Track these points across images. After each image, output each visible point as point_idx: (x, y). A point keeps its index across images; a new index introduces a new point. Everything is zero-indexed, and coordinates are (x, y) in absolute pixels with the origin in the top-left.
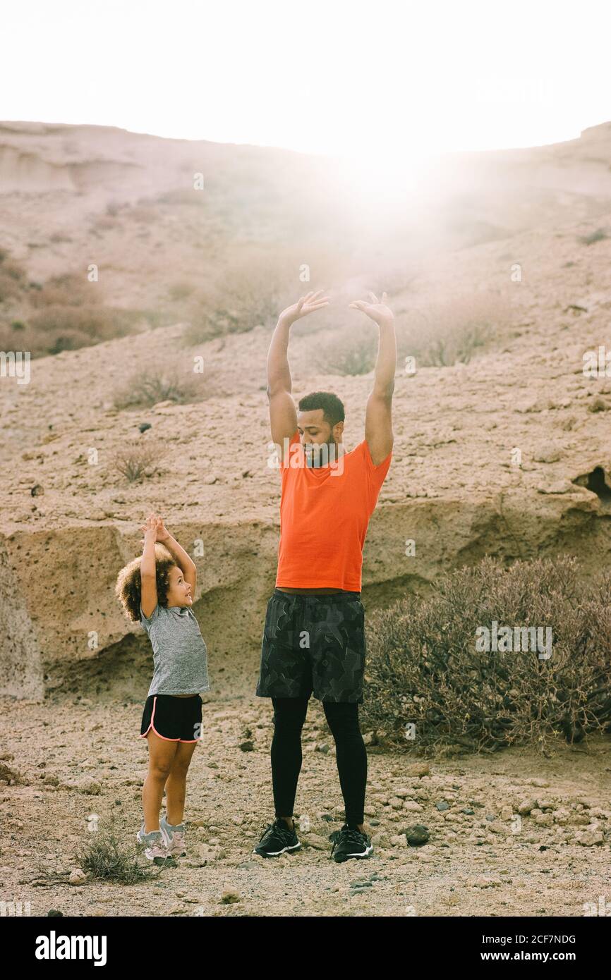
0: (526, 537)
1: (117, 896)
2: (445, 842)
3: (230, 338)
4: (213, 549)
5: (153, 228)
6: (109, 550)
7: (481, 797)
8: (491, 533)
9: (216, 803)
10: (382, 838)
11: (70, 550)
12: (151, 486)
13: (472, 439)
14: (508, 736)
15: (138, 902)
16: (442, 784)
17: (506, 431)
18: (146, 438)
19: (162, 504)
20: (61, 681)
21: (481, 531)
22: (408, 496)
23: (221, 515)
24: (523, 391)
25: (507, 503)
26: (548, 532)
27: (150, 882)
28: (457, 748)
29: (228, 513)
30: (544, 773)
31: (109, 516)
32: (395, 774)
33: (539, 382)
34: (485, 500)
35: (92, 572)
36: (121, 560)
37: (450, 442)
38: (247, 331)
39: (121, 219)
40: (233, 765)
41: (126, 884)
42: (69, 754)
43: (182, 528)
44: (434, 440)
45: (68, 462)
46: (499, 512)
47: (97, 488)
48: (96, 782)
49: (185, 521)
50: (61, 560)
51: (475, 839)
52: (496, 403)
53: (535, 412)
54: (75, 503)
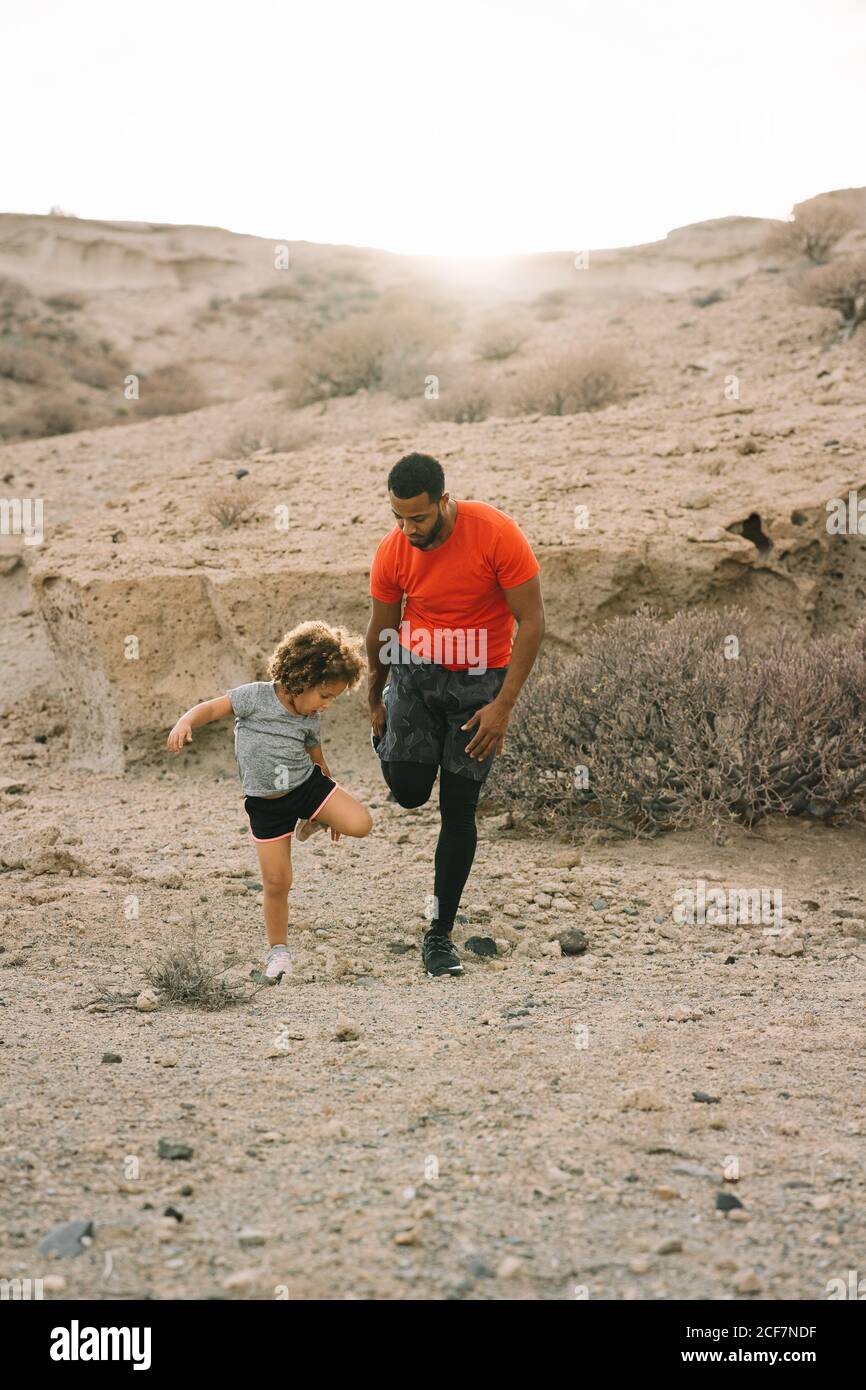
0: (674, 592)
1: (198, 1029)
2: (607, 951)
3: (332, 402)
4: (319, 602)
5: (254, 323)
6: (200, 602)
7: (646, 893)
8: (634, 586)
9: (324, 900)
10: (530, 945)
11: (155, 601)
12: (248, 532)
13: (608, 483)
14: (671, 819)
15: (225, 1038)
16: (598, 877)
17: (647, 475)
18: (243, 484)
19: (259, 551)
20: (143, 752)
21: (624, 584)
22: (541, 544)
23: (328, 563)
24: (661, 435)
25: (653, 552)
26: (698, 586)
27: (241, 1008)
28: (610, 833)
29: (336, 561)
30: (717, 863)
31: (200, 563)
32: (538, 865)
33: (677, 425)
34: (628, 548)
35: (180, 627)
36: (213, 614)
37: (584, 486)
38: (350, 394)
39: (223, 313)
40: (343, 851)
41: (211, 1010)
42: (148, 838)
43: (283, 577)
44: (566, 484)
45: (156, 509)
46: (643, 562)
47: (187, 534)
48: (178, 873)
49: (286, 569)
50: (143, 613)
51: (644, 946)
52: (632, 447)
53: (677, 455)
54: (162, 550)
